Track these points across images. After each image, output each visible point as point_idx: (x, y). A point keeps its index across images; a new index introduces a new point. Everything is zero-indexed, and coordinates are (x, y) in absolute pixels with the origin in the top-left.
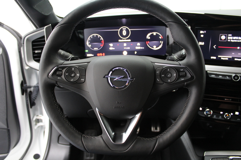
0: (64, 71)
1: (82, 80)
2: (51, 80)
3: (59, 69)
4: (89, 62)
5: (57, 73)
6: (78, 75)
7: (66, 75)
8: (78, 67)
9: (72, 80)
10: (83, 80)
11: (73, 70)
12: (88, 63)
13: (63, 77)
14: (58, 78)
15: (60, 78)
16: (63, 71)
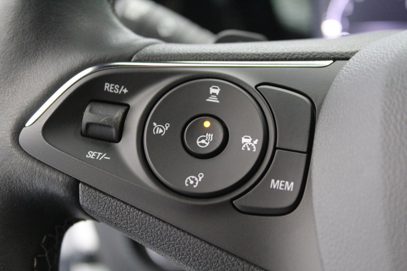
0: (140, 103)
1: (275, 184)
2: (30, 163)
3: (108, 87)
4: (345, 57)
5: (88, 116)
6: (246, 141)
7: (153, 138)
8: (251, 83)
9: (194, 181)
10: (290, 186)
11: (213, 100)
12: (335, 59)
13: (128, 148)
14: (91, 155)
15: (102, 156)
16: (132, 103)
